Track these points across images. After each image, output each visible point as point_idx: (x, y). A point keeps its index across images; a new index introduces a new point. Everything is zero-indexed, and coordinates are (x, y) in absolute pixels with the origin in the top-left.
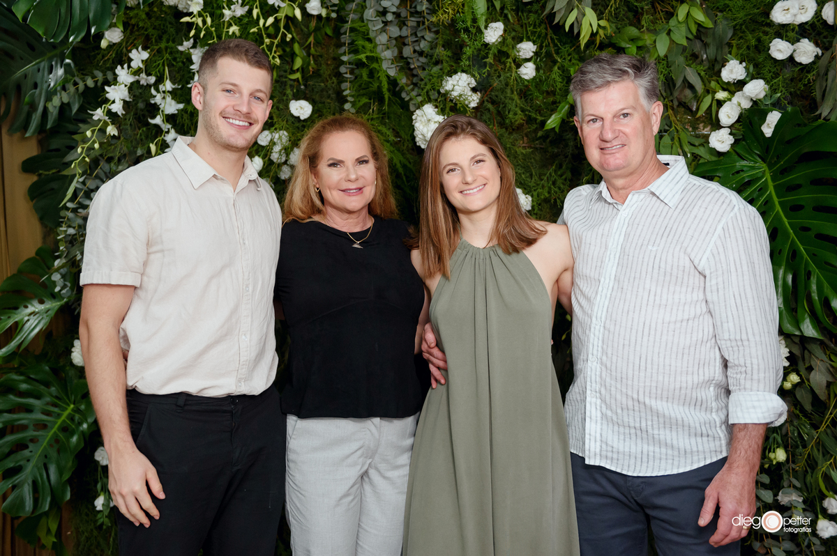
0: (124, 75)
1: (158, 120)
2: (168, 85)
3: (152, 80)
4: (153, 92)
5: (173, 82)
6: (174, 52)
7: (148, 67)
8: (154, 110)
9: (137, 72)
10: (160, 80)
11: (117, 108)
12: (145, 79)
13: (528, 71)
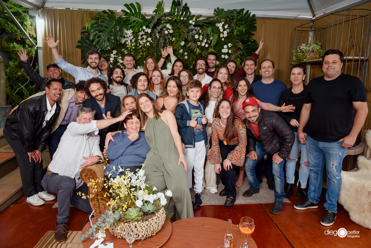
0: (112, 55)
1: (119, 64)
2: (120, 57)
3: (117, 56)
4: (117, 58)
5: (121, 57)
6: (121, 51)
7: (117, 54)
8: (118, 62)
9: (114, 55)
10: (119, 56)
11: (112, 62)
12: (116, 56)
13: (186, 57)
